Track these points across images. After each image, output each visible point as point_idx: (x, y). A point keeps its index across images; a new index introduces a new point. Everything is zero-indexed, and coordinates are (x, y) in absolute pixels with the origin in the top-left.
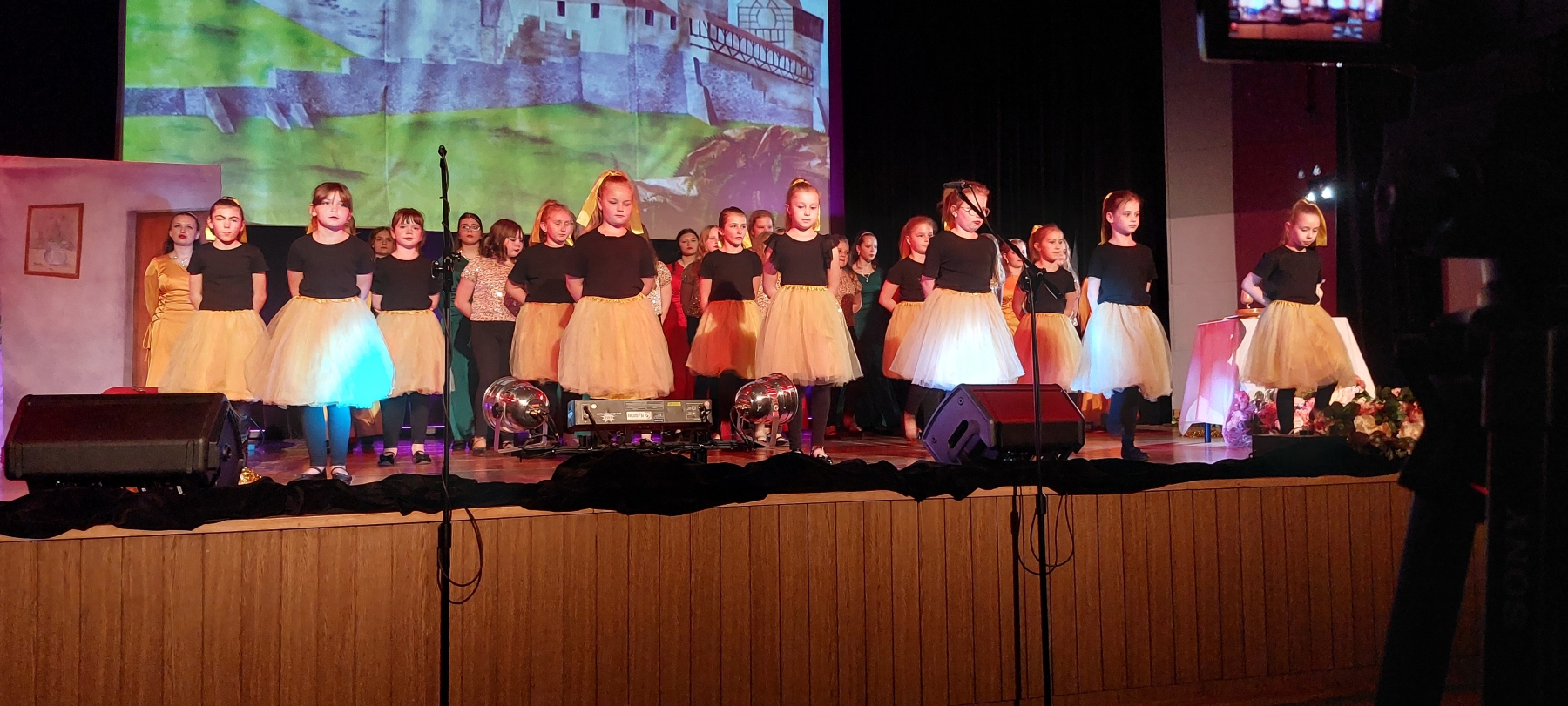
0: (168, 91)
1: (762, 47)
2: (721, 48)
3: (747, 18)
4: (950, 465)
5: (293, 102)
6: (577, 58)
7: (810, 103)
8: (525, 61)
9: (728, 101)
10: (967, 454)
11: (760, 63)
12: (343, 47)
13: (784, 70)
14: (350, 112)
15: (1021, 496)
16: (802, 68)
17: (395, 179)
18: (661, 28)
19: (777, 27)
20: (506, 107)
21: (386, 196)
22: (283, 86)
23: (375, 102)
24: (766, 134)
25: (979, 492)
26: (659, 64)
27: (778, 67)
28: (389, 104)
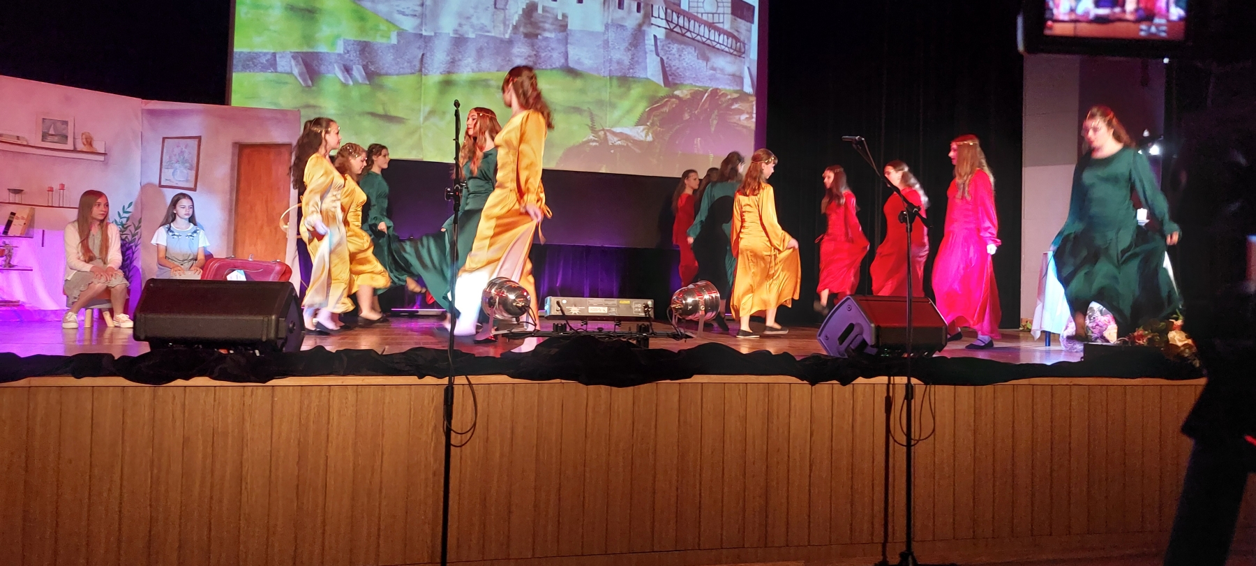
0: (265, 54)
1: (706, 27)
2: (674, 28)
3: (695, 5)
4: (838, 358)
5: (355, 63)
6: (565, 33)
7: (742, 72)
8: (527, 35)
9: (678, 68)
10: (853, 350)
11: (704, 40)
12: (393, 24)
13: (723, 45)
14: (397, 73)
15: (894, 384)
16: (736, 44)
17: (428, 123)
18: (630, 12)
19: (718, 12)
21: (420, 136)
22: (348, 52)
23: (415, 66)
24: (706, 95)
25: (860, 380)
26: (626, 39)
27: (718, 43)
28: (425, 67)
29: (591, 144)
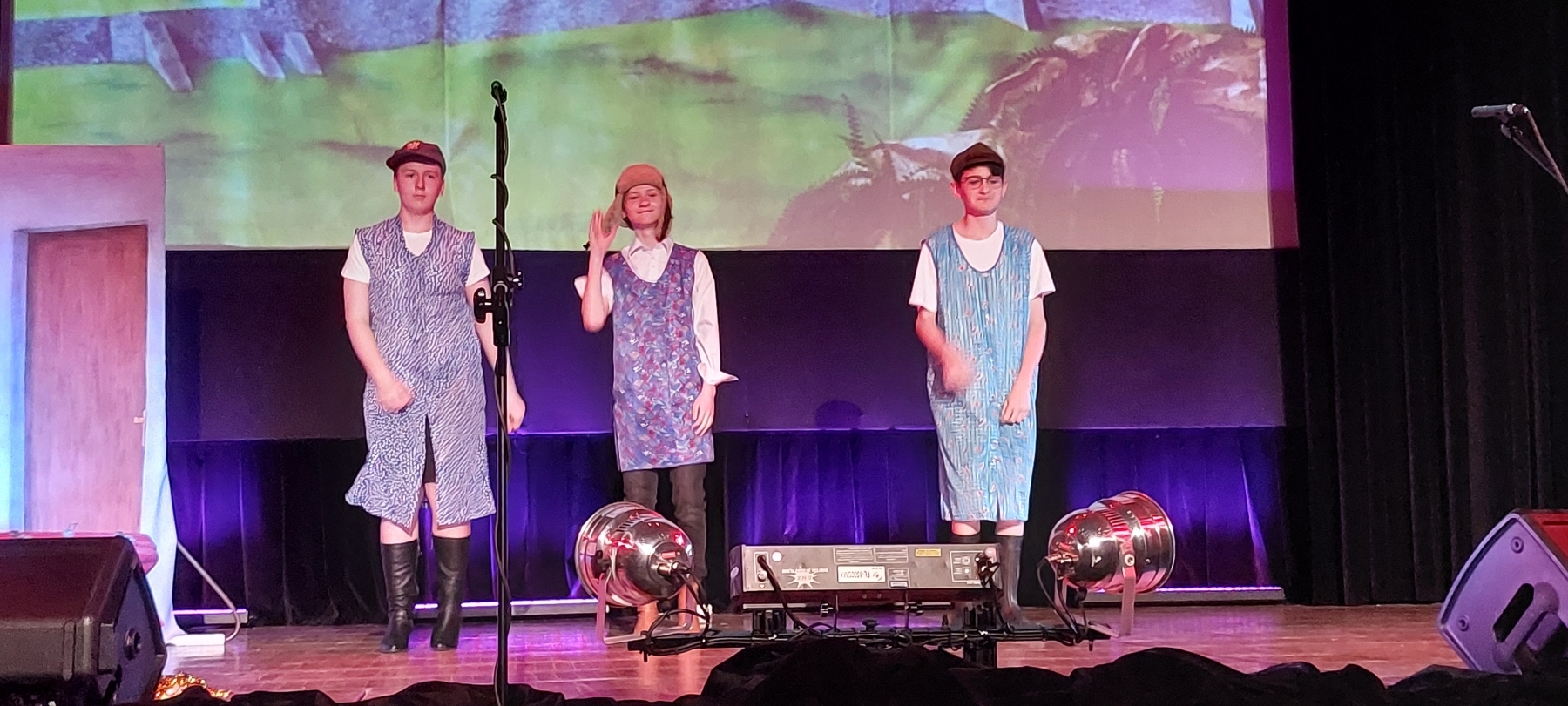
0: (84, 22)
5: (287, 30)
10: (1533, 652)
14: (385, 42)
17: (462, 158)
20: (653, 20)
22: (271, 4)
23: (426, 24)
24: (1137, 42)
28: (449, 25)
29: (853, 182)
